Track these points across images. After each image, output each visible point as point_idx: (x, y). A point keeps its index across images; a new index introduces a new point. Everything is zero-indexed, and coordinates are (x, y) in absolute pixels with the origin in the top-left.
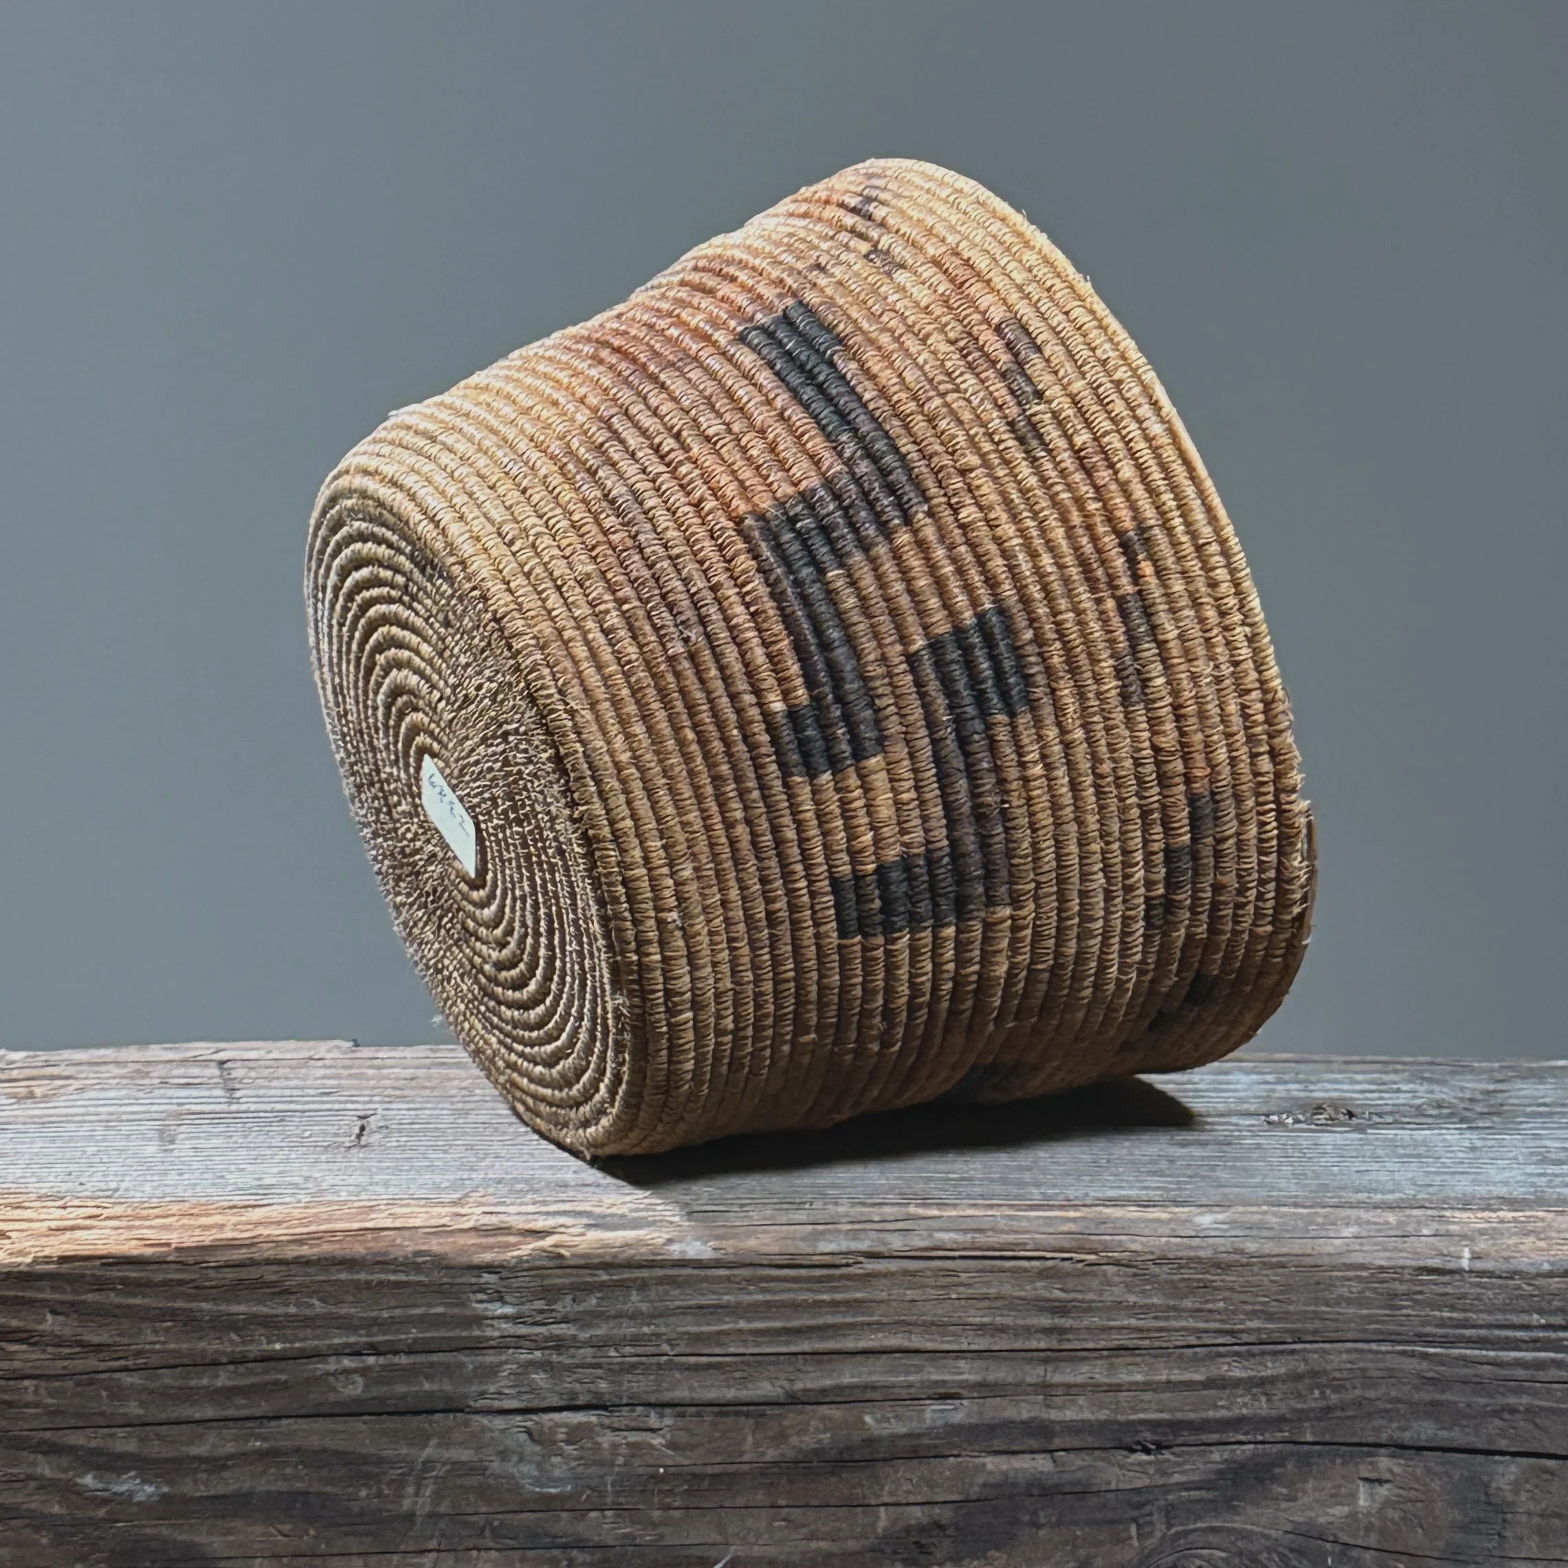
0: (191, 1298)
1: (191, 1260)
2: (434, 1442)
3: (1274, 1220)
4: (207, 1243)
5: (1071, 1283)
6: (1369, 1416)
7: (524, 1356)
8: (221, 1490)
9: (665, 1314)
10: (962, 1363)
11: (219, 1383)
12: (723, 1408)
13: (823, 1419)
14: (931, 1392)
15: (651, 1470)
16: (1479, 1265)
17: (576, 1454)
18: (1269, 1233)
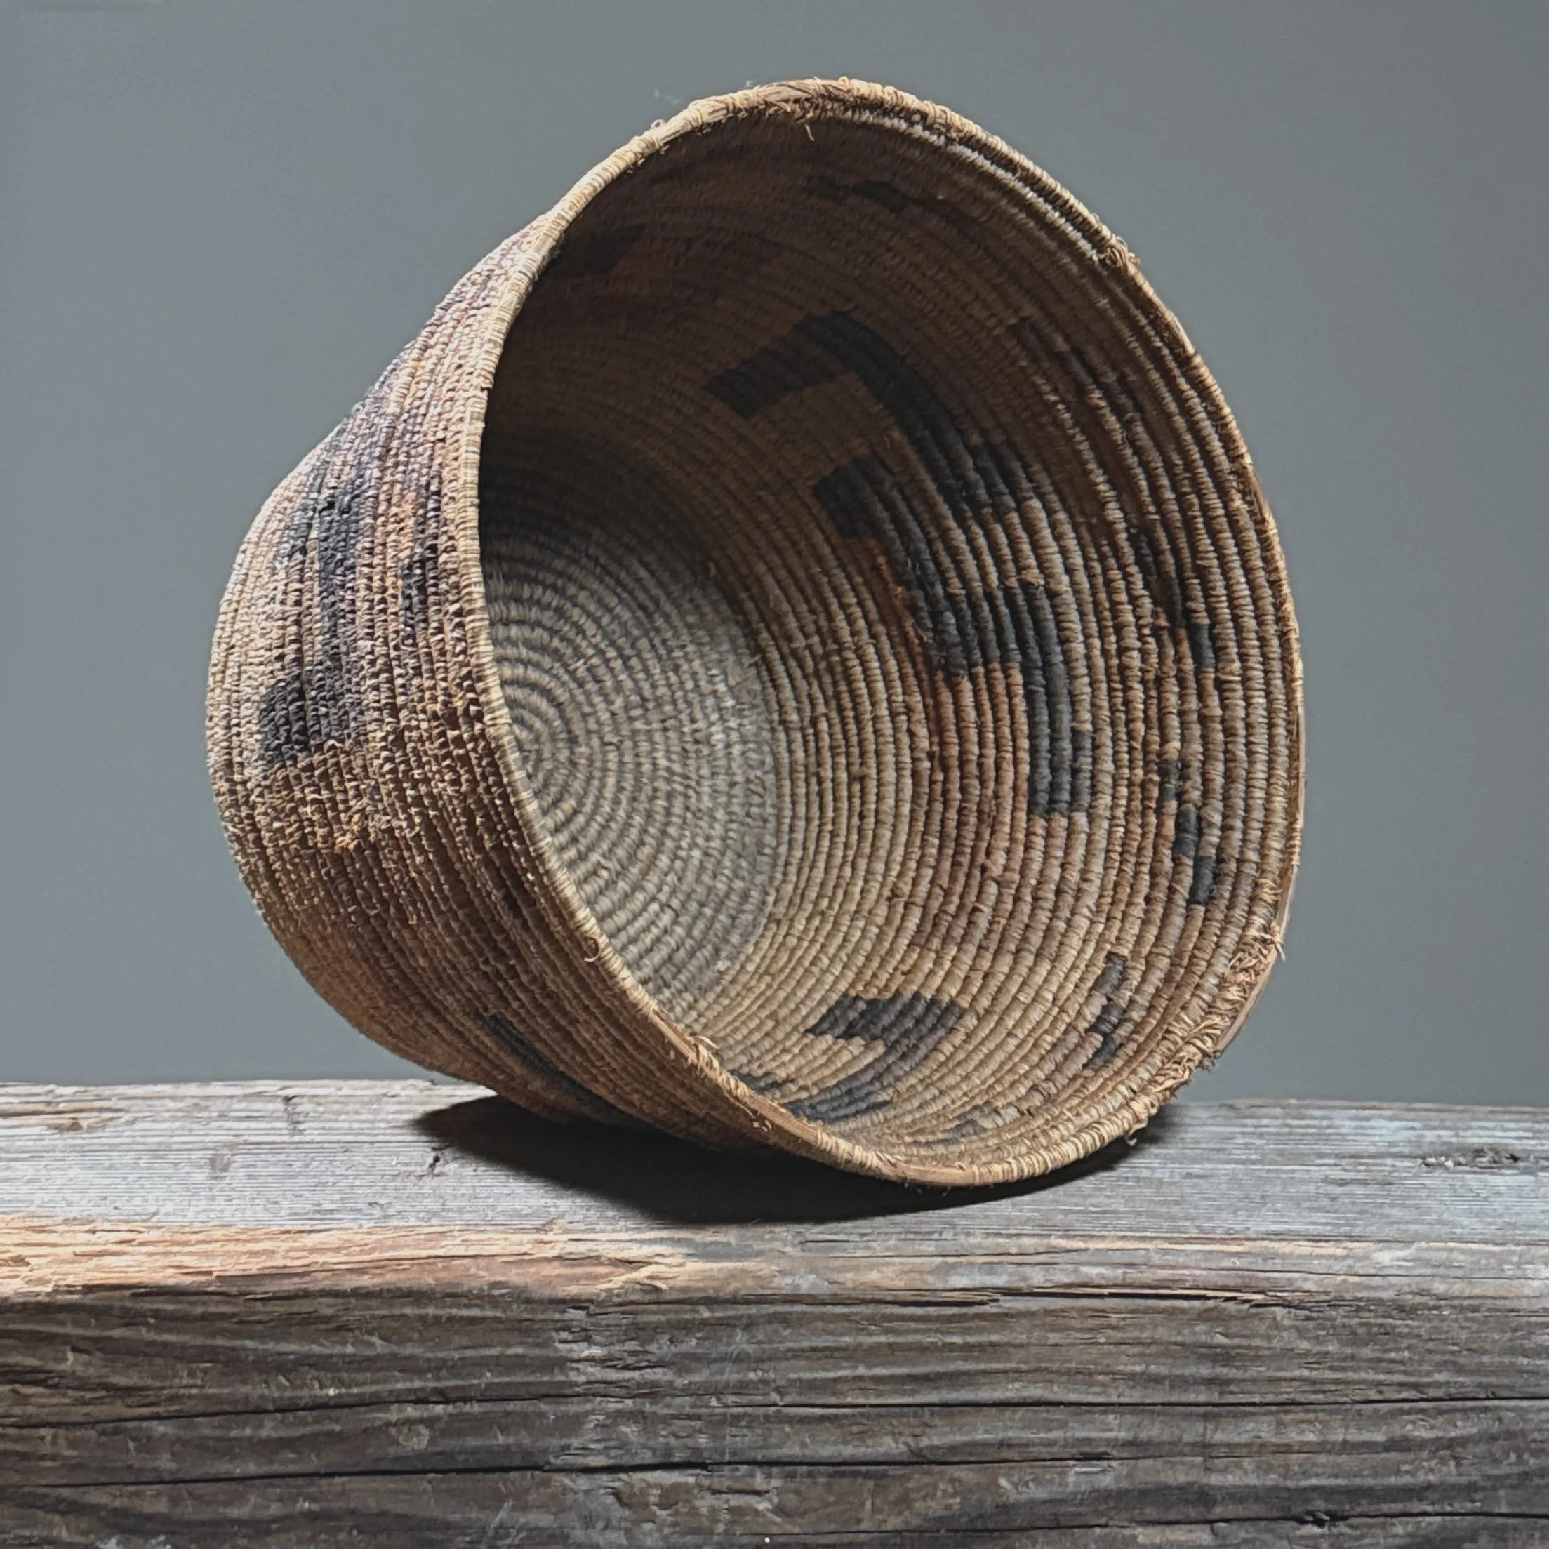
0: (235, 1335)
1: (234, 1290)
2: (508, 1504)
3: (1461, 1257)
4: (254, 1271)
5: (1235, 1327)
7: (613, 1406)
9: (776, 1357)
10: (1111, 1417)
11: (264, 1433)
12: (839, 1467)
13: (952, 1481)
14: (1074, 1451)
15: (756, 1540)
17: (670, 1519)
18: (1460, 1273)
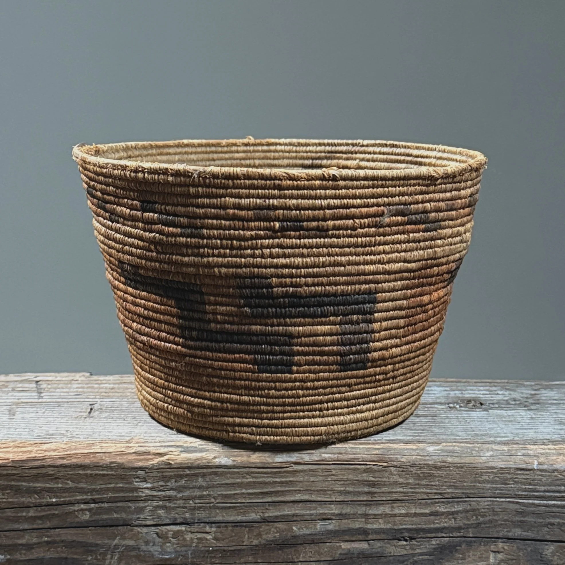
0: (19, 481)
1: (17, 465)
2: (118, 538)
3: (458, 449)
4: (24, 459)
5: (377, 474)
6: (495, 526)
7: (155, 504)
8: (31, 557)
9: (213, 487)
10: (333, 506)
11: (30, 515)
12: (236, 524)
13: (276, 528)
14: (319, 517)
15: (207, 549)
16: (541, 467)
17: (176, 542)
18: (457, 454)
